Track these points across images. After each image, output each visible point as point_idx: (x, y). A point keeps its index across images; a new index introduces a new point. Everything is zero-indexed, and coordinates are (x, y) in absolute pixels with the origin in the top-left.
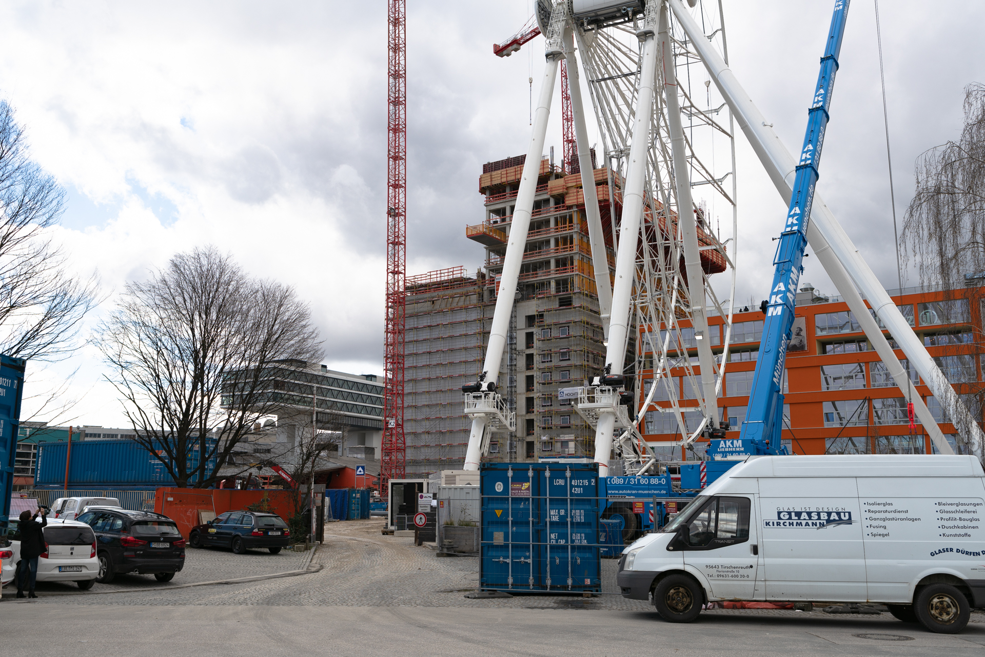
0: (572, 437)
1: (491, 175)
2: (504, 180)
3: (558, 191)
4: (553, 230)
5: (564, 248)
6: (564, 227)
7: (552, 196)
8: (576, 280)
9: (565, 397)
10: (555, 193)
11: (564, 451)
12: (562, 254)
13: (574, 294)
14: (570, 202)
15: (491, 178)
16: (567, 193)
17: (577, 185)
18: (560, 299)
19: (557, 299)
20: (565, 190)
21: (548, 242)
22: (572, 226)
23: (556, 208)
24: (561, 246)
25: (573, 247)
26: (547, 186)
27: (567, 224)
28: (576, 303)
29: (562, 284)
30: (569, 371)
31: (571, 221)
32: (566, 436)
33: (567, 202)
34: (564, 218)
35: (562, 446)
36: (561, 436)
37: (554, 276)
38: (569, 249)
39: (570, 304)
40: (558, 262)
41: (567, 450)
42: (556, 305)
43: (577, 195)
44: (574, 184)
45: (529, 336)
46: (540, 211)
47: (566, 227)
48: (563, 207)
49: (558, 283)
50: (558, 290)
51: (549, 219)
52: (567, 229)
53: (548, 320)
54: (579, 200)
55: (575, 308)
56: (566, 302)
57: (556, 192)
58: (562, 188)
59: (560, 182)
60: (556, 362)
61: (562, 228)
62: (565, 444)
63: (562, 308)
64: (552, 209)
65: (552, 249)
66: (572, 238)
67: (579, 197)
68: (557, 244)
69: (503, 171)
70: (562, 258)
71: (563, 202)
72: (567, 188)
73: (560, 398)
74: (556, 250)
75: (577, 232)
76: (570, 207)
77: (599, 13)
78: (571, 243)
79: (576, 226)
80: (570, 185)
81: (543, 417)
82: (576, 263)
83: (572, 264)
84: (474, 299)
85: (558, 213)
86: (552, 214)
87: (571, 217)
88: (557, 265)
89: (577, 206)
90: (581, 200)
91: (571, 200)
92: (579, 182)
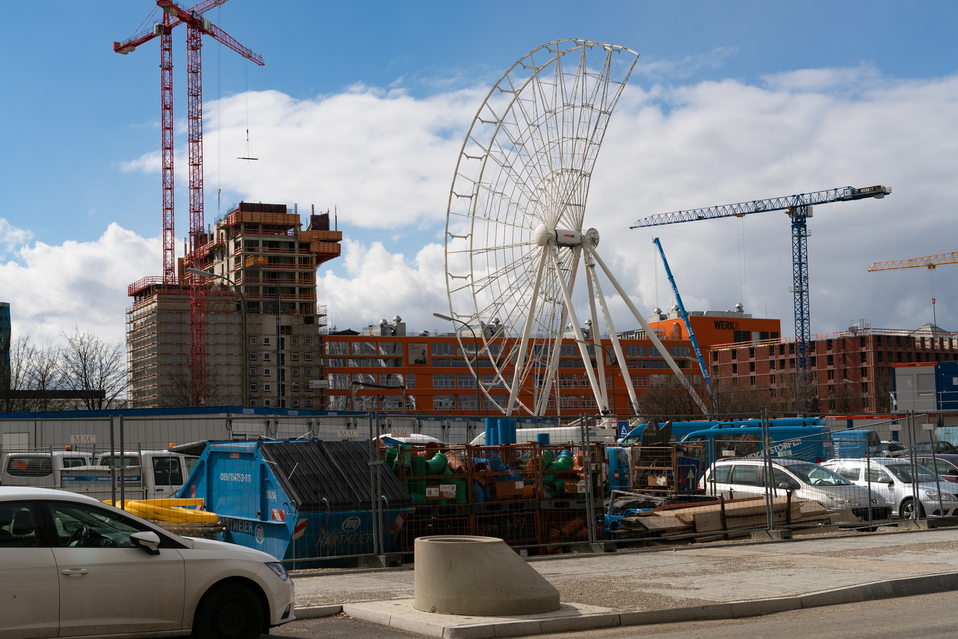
1: (252, 215)
2: (263, 221)
3: (305, 240)
4: (297, 266)
5: (305, 281)
6: (306, 266)
7: (299, 242)
9: (315, 387)
12: (304, 286)
15: (252, 217)
16: (312, 243)
18: (305, 317)
19: (303, 317)
21: (294, 275)
22: (312, 266)
23: (300, 251)
24: (303, 280)
25: (313, 281)
27: (309, 265)
29: (306, 307)
30: (311, 368)
31: (311, 262)
33: (311, 249)
34: (306, 260)
37: (299, 300)
38: (310, 283)
40: (301, 290)
42: (302, 321)
44: (317, 237)
45: (281, 343)
48: (306, 251)
49: (301, 305)
50: (301, 310)
51: (293, 257)
52: (309, 268)
53: (295, 331)
54: (319, 249)
56: (311, 321)
58: (308, 238)
59: (308, 233)
60: (302, 361)
61: (304, 266)
63: (306, 324)
64: (297, 251)
65: (297, 280)
66: (312, 274)
67: (320, 247)
68: (300, 277)
69: (263, 214)
70: (304, 288)
71: (309, 249)
72: (312, 239)
74: (300, 281)
76: (312, 253)
78: (312, 278)
79: (315, 266)
80: (314, 237)
81: (292, 399)
83: (312, 293)
84: (233, 306)
85: (302, 255)
86: (297, 255)
87: (311, 258)
88: (300, 292)
89: (316, 253)
90: (321, 250)
91: (314, 248)
92: (321, 237)
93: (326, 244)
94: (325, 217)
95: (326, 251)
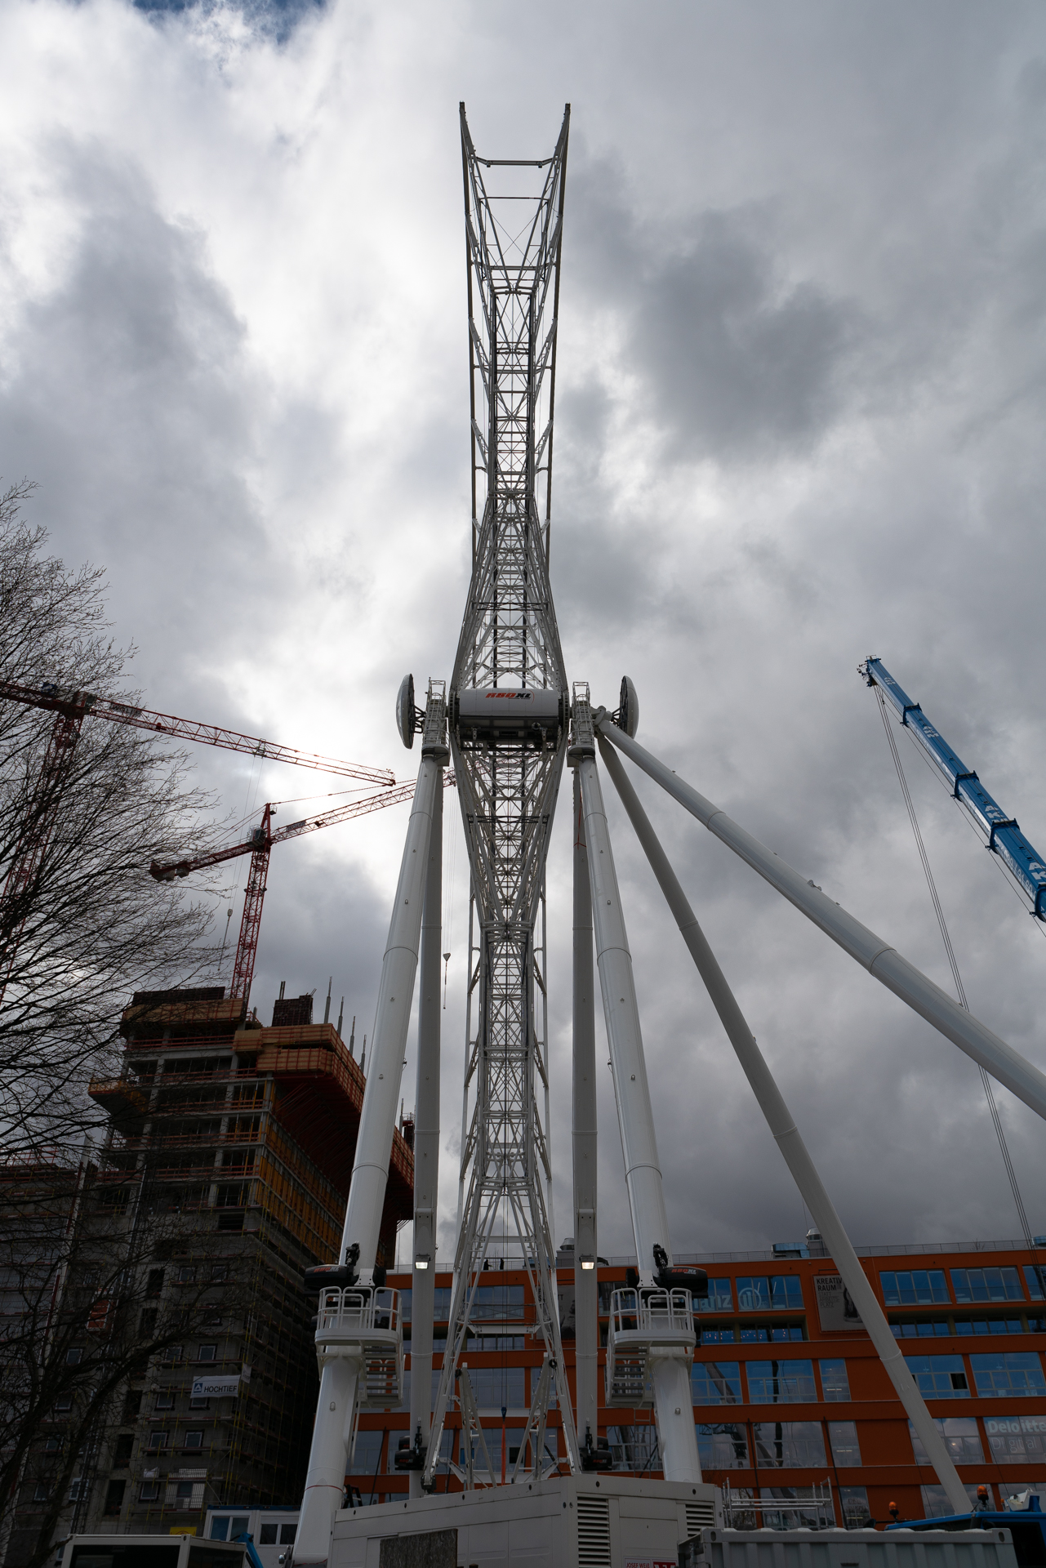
0: (202, 1473)
3: (249, 1047)
4: (229, 1105)
5: (242, 1136)
6: (247, 1103)
7: (238, 1053)
8: (254, 1189)
9: (204, 1394)
10: (243, 1049)
11: (182, 1502)
12: (236, 1145)
13: (249, 1210)
14: (265, 1065)
16: (262, 1052)
17: (279, 1042)
18: (221, 1217)
19: (217, 1218)
20: (260, 1047)
21: (216, 1123)
22: (261, 1103)
23: (239, 1072)
24: (237, 1132)
25: (257, 1135)
26: (232, 1038)
27: (254, 1100)
28: (249, 1226)
29: (231, 1193)
30: (216, 1345)
31: (260, 1095)
32: (190, 1471)
33: (259, 1066)
34: (249, 1090)
35: (179, 1491)
36: (181, 1471)
37: (217, 1178)
38: (250, 1138)
39: (240, 1227)
40: (227, 1157)
41: (187, 1500)
42: (211, 1225)
43: (277, 1058)
44: (275, 1041)
45: (157, 1277)
46: (211, 1074)
47: (251, 1103)
48: (251, 1072)
49: (222, 1190)
50: (220, 1201)
51: (226, 1089)
52: (253, 1106)
53: (195, 1251)
54: (279, 1065)
55: (246, 1234)
56: (232, 1223)
57: (245, 1047)
58: (256, 1043)
59: (254, 1034)
61: (242, 1104)
62: (185, 1487)
63: (225, 1231)
64: (233, 1074)
65: (223, 1135)
66: (257, 1120)
67: (279, 1060)
68: (231, 1128)
70: (235, 1151)
71: (254, 1065)
72: (264, 1045)
73: (193, 1396)
74: (228, 1136)
75: (267, 1112)
76: (263, 1074)
77: (497, 723)
78: (256, 1128)
79: (267, 1103)
80: (269, 1041)
81: (153, 1431)
82: (257, 1161)
83: (251, 1162)
85: (241, 1079)
86: (231, 1079)
87: (261, 1089)
88: (225, 1162)
89: (275, 1073)
90: (282, 1066)
91: (264, 1064)
92: (286, 1040)
93: (294, 1053)
94: (306, 1002)
95: (292, 1066)
